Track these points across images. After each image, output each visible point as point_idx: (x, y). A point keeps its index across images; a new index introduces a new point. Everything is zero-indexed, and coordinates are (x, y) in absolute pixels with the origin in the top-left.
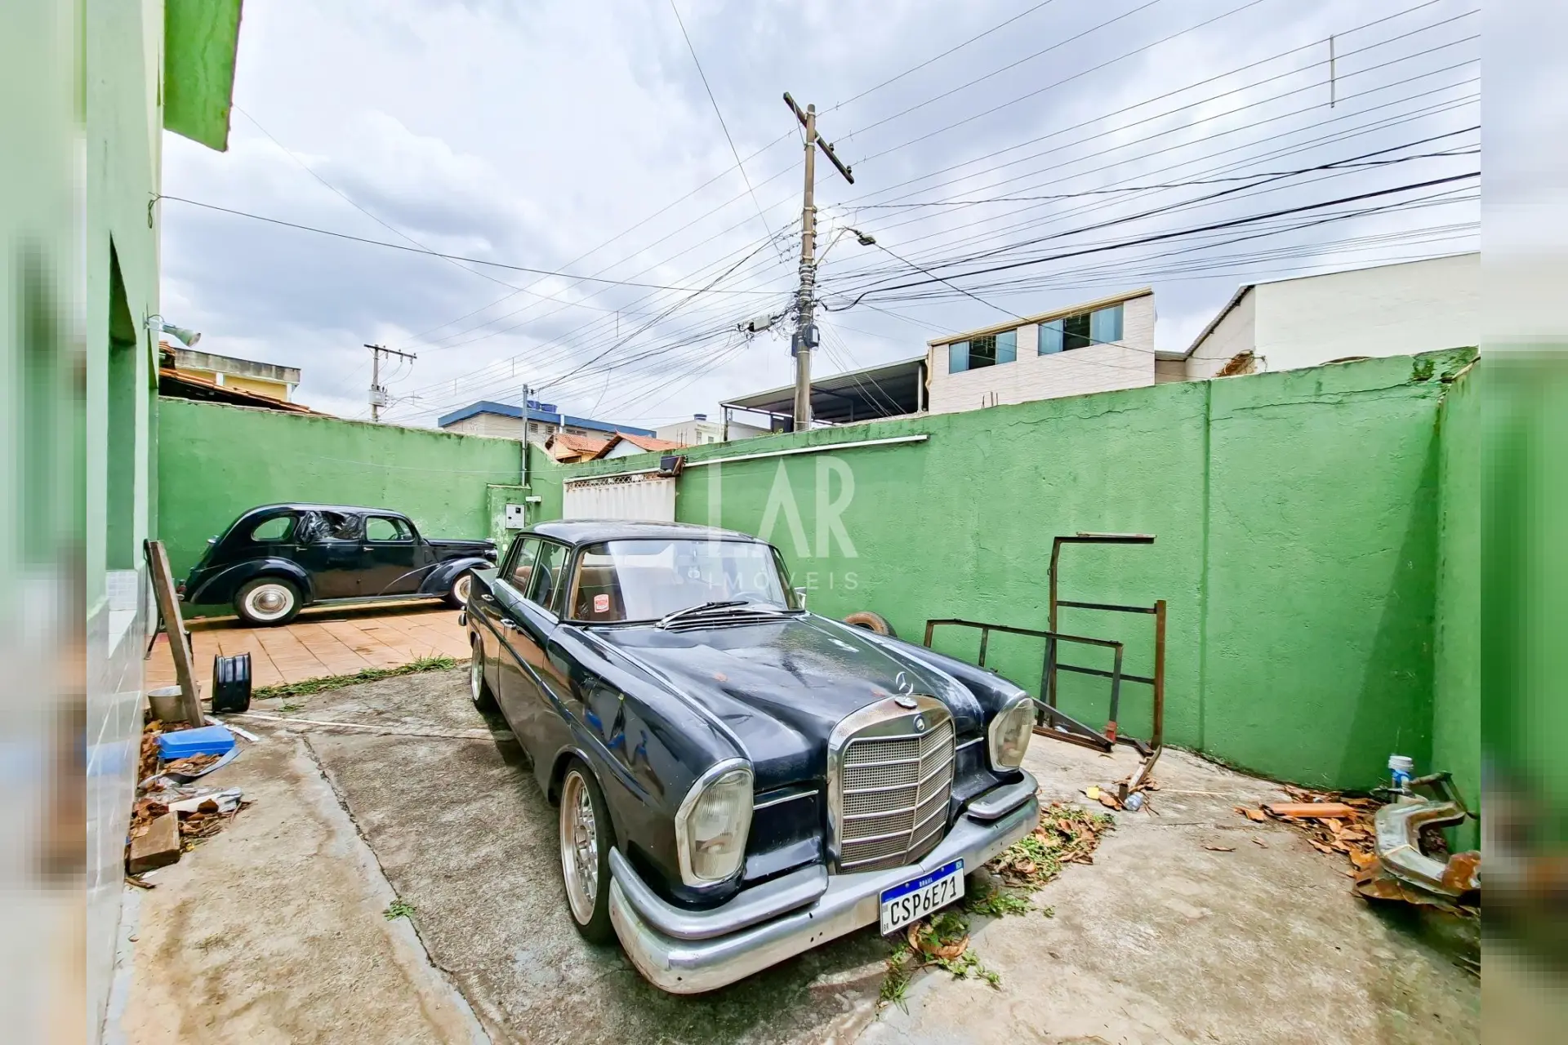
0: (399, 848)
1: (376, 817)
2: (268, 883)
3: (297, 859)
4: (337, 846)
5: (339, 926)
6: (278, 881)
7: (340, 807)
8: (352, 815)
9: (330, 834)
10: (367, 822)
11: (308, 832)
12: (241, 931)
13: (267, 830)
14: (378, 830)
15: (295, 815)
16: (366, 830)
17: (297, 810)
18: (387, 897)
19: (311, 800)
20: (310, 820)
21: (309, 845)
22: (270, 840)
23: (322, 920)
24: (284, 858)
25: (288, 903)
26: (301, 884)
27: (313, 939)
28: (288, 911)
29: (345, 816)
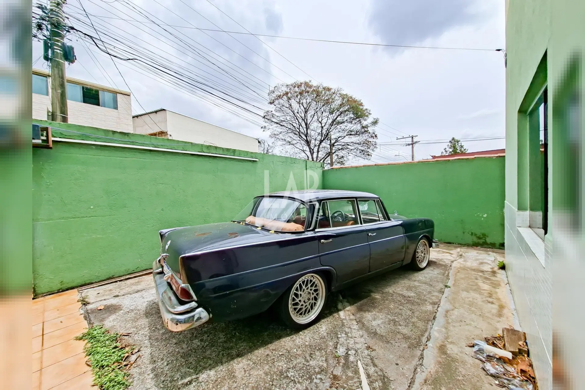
0: (434, 296)
1: (429, 308)
2: (473, 309)
3: (462, 310)
4: (448, 306)
5: (461, 291)
6: (470, 308)
7: (436, 319)
8: (436, 312)
9: (447, 311)
10: (433, 307)
11: (453, 317)
12: (483, 301)
13: (467, 326)
14: (434, 304)
15: (454, 326)
16: (436, 306)
17: (451, 328)
18: (447, 290)
19: (444, 330)
20: (450, 321)
21: (456, 312)
22: (468, 322)
23: (464, 294)
24: (466, 313)
25: (470, 301)
26: (464, 303)
27: (467, 292)
28: (471, 299)
29: (438, 315)
